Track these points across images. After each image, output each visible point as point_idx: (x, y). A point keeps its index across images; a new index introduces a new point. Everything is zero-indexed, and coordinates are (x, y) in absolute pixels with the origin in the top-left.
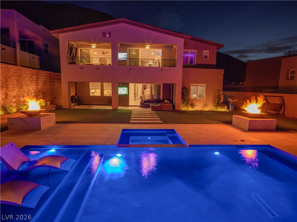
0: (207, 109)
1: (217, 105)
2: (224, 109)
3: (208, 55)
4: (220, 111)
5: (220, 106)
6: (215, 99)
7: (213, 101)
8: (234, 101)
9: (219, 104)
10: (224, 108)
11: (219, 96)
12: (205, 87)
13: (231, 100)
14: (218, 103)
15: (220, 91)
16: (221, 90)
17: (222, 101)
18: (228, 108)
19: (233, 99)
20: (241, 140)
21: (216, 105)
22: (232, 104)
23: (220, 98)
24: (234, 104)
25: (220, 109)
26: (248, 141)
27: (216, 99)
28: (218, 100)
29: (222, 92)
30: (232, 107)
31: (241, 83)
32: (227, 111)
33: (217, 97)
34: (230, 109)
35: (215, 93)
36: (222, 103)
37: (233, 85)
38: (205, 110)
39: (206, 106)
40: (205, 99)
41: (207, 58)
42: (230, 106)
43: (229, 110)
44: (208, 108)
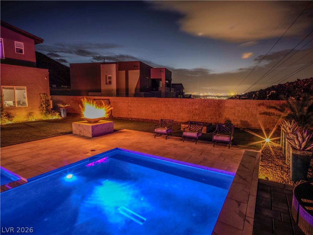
0: (32, 119)
1: (47, 113)
2: (56, 117)
3: (23, 48)
4: (51, 119)
5: (50, 113)
6: (42, 105)
7: (40, 108)
8: (65, 106)
9: (49, 111)
10: (55, 115)
11: (47, 101)
12: (26, 91)
13: (62, 106)
14: (47, 110)
15: (47, 95)
16: (49, 95)
17: (51, 107)
18: (60, 115)
19: (64, 104)
20: (91, 150)
21: (45, 113)
22: (64, 110)
23: (49, 104)
24: (66, 109)
25: (50, 117)
26: (98, 149)
27: (44, 106)
28: (47, 107)
29: (50, 97)
30: (65, 113)
31: (62, 86)
32: (60, 118)
33: (45, 103)
34: (63, 116)
35: (41, 98)
36: (52, 109)
37: (54, 88)
38: (30, 120)
39: (31, 115)
40: (27, 106)
41: (22, 53)
42: (62, 112)
43: (61, 117)
44: (35, 117)
